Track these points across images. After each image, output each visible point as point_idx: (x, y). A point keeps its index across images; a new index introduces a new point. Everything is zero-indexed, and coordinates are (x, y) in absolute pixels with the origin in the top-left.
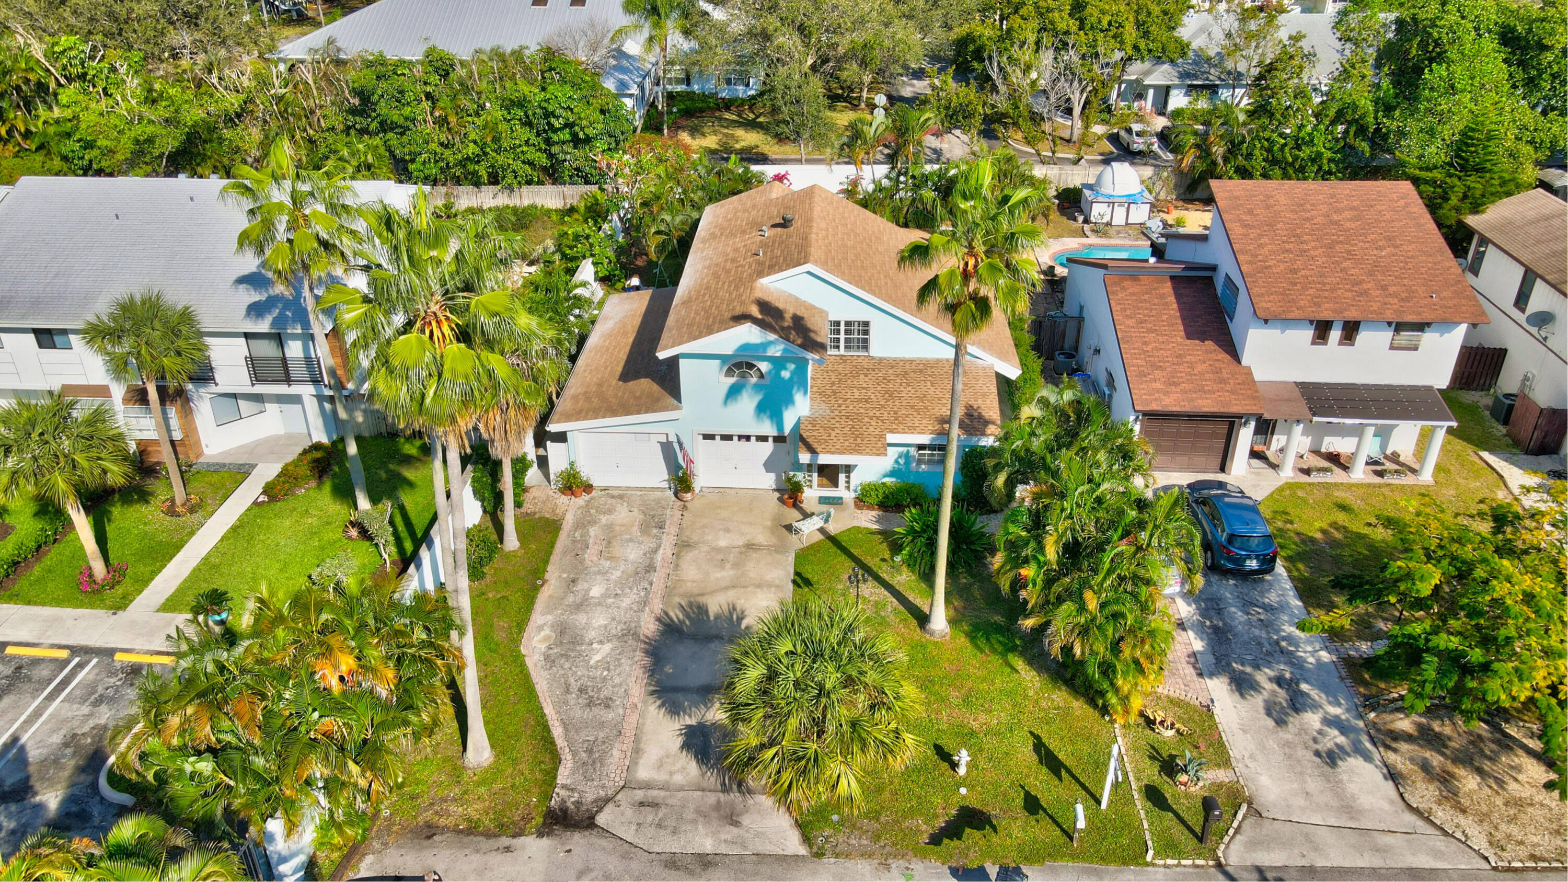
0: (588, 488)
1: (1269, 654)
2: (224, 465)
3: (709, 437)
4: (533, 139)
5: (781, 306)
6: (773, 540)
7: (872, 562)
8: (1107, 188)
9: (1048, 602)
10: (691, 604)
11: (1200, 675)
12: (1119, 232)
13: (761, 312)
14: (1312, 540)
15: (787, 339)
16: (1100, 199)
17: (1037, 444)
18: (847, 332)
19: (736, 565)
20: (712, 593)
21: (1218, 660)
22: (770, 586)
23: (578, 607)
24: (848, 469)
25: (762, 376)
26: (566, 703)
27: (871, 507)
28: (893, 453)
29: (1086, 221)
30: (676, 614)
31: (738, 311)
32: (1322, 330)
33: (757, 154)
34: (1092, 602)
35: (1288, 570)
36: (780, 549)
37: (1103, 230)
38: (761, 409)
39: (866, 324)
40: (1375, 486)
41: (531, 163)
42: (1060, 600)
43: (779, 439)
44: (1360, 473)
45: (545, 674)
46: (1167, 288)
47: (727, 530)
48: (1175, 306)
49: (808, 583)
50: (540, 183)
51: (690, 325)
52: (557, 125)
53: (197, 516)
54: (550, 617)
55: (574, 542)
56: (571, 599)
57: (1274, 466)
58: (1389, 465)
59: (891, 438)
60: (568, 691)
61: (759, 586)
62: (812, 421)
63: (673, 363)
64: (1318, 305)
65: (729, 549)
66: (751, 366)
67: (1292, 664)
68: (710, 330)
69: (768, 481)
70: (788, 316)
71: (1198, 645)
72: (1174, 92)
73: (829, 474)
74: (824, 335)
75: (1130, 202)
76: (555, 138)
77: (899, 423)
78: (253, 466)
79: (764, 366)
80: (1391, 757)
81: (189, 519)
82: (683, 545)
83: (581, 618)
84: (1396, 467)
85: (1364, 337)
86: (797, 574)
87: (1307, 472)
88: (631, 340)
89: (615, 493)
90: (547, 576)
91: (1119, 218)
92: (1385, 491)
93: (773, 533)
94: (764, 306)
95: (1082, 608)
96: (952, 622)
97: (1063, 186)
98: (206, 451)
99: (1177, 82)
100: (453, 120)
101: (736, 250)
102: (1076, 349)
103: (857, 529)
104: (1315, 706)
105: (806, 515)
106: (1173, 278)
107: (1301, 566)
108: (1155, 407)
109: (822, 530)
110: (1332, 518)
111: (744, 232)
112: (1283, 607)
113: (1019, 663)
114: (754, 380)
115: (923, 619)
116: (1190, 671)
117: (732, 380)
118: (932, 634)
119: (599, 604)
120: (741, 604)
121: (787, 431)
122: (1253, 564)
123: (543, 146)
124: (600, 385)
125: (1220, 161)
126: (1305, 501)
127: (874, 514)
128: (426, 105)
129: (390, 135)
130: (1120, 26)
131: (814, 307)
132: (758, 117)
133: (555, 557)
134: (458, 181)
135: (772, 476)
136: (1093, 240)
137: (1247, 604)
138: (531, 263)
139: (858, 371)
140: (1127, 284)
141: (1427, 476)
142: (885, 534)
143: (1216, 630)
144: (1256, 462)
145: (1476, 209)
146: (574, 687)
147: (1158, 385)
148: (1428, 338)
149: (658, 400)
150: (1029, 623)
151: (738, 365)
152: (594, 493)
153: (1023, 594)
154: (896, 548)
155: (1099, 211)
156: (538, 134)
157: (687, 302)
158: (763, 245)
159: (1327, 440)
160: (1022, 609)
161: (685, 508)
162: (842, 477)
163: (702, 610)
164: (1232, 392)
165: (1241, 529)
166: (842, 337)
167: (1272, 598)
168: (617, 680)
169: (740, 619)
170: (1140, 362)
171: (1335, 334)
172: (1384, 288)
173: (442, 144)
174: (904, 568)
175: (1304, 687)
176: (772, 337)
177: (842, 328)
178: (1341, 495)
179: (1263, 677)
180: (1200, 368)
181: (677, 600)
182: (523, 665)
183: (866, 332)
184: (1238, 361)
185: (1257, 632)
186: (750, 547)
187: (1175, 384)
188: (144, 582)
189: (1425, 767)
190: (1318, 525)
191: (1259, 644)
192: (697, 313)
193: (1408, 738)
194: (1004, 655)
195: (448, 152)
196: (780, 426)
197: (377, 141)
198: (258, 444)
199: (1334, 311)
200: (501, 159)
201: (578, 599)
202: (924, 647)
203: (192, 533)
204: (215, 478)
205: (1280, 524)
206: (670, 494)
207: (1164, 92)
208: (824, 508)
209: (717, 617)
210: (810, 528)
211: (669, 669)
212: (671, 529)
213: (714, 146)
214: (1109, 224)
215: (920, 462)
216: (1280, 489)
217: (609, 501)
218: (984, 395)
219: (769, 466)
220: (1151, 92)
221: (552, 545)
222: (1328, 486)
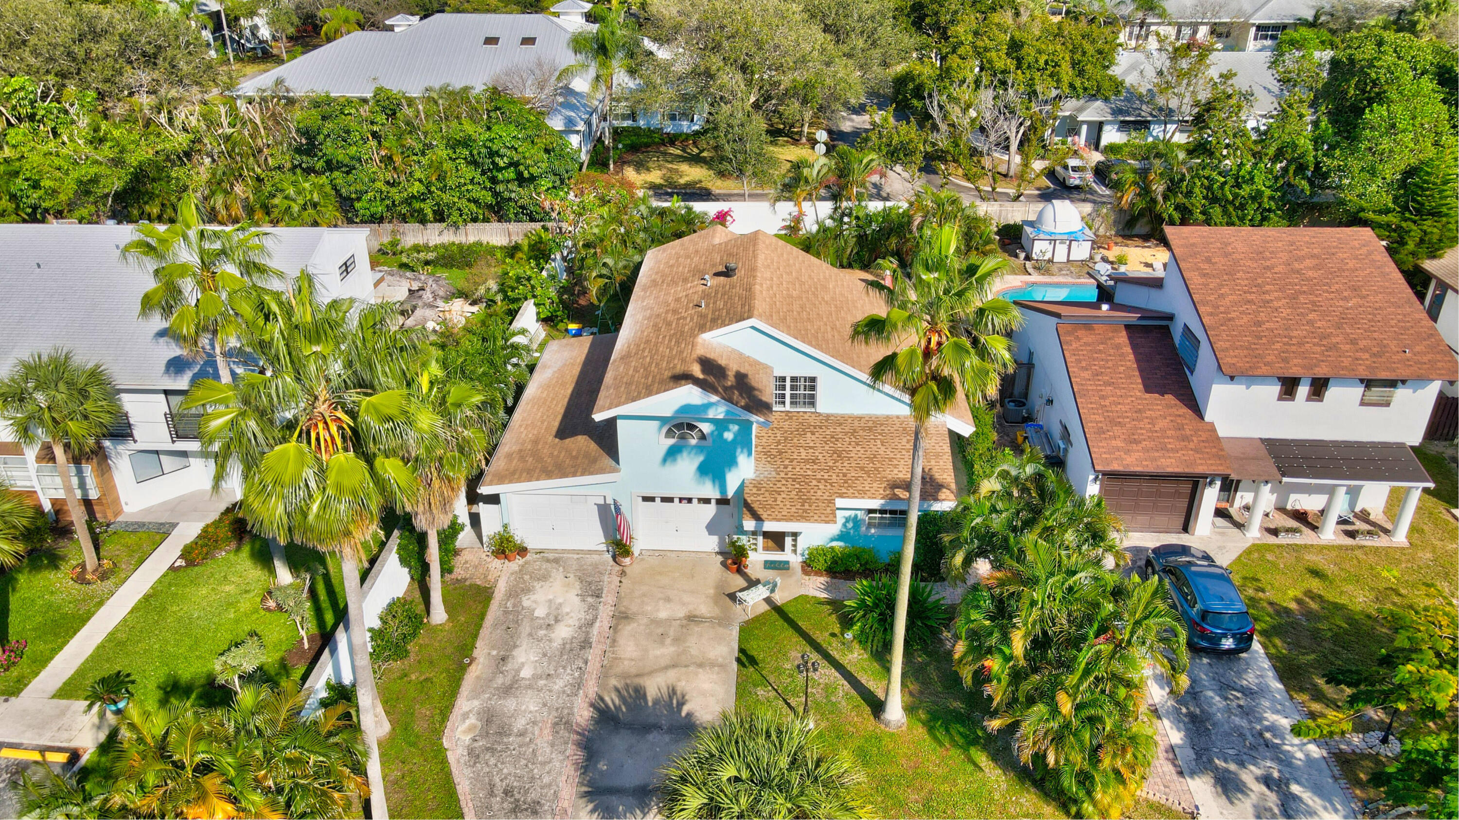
0: (522, 551)
1: (1253, 747)
2: (144, 524)
3: (646, 499)
4: (478, 178)
5: (722, 362)
6: (716, 611)
7: (821, 637)
8: (1048, 226)
9: (1015, 700)
10: (627, 686)
11: (1181, 773)
12: (1061, 270)
13: (703, 371)
14: (1287, 611)
15: (729, 400)
16: (1042, 236)
17: (998, 522)
18: (793, 388)
19: (676, 640)
20: (651, 673)
21: (1199, 755)
22: (713, 664)
23: (508, 690)
24: (795, 535)
25: (703, 437)
26: (489, 808)
27: (818, 573)
28: (841, 516)
29: (1028, 258)
30: (611, 699)
31: (679, 369)
32: (1289, 387)
33: (701, 188)
34: (1066, 705)
35: (1265, 647)
36: (723, 621)
37: (1045, 267)
38: (703, 470)
39: (813, 380)
40: (1347, 548)
41: (476, 201)
42: (1031, 701)
43: (722, 502)
44: (1330, 533)
45: (468, 772)
46: (1122, 338)
47: (668, 600)
48: (1131, 357)
49: (753, 661)
50: (486, 220)
51: (629, 384)
52: (501, 164)
53: (109, 583)
54: (476, 703)
55: (506, 612)
56: (500, 680)
57: (1239, 526)
58: (1360, 525)
59: (840, 502)
60: (492, 794)
61: (701, 665)
62: (758, 485)
63: (611, 423)
64: (1285, 360)
65: (669, 621)
66: (691, 427)
67: (1280, 761)
68: (650, 391)
69: (712, 543)
70: (731, 374)
71: (1176, 737)
72: (1106, 128)
73: (777, 540)
74: (768, 393)
75: (1071, 239)
76: (500, 177)
77: (848, 487)
78: (174, 525)
79: (706, 428)
81: (98, 587)
82: (621, 617)
83: (510, 704)
84: (1367, 527)
85: (1333, 393)
86: (742, 651)
87: (1275, 532)
88: (569, 392)
89: (551, 556)
90: (476, 653)
91: (1061, 255)
92: (1359, 553)
93: (716, 603)
94: (707, 364)
95: (1055, 711)
96: (909, 709)
97: (1003, 222)
98: (126, 509)
99: (1110, 118)
100: (398, 159)
101: (678, 300)
102: (1026, 395)
103: (804, 598)
104: (1310, 813)
105: (752, 583)
106: (1128, 327)
107: (1277, 641)
108: (1116, 467)
109: (768, 600)
110: (1306, 585)
111: (686, 280)
112: (1262, 691)
113: (982, 758)
114: (693, 442)
115: (877, 707)
116: (1169, 768)
117: (671, 441)
118: (887, 724)
119: (530, 687)
120: (681, 686)
121: (730, 494)
122: (1228, 643)
123: (488, 185)
124: (536, 442)
125: (1160, 198)
126: (1275, 565)
127: (823, 580)
128: (373, 143)
129: (336, 174)
130: (1057, 65)
131: (759, 363)
132: (702, 151)
133: (484, 632)
134: (404, 219)
135: (715, 539)
136: (1035, 277)
137: (1225, 688)
138: (474, 303)
139: (804, 429)
140: (1081, 333)
141: (1401, 537)
142: (835, 605)
143: (1192, 717)
144: (1220, 521)
145: (1433, 255)
146: (498, 790)
147: (1119, 443)
148: (1401, 394)
149: (594, 461)
150: (995, 724)
151: (679, 426)
152: (528, 557)
153: (988, 690)
154: (846, 622)
155: (1040, 248)
156: (483, 173)
157: (625, 357)
158: (705, 296)
159: (1293, 497)
160: (987, 709)
161: (623, 573)
162: (788, 541)
163: (640, 693)
164: (1196, 451)
165: (1216, 606)
166: (788, 392)
167: (1250, 679)
168: (546, 780)
169: (681, 704)
170: (1098, 418)
171: (1303, 390)
172: (1354, 342)
173: (388, 183)
174: (856, 645)
175: (1295, 788)
176: (715, 398)
177: (788, 383)
178: (1313, 559)
179: (1249, 776)
180: (1161, 424)
181: (613, 682)
182: (444, 761)
183: (813, 388)
184: (1200, 416)
185: (1237, 720)
186: (692, 619)
187: (1137, 442)
188: (42, 661)
190: (1291, 593)
191: (1241, 735)
192: (636, 370)
194: (965, 749)
195: (394, 190)
196: (723, 488)
197: (323, 180)
198: (181, 500)
199: (1304, 367)
200: (446, 198)
201: (508, 680)
202: (879, 739)
203: (101, 603)
204: (132, 540)
205: (1251, 592)
206: (608, 557)
207: (1097, 128)
208: (769, 574)
209: (656, 702)
210: (755, 598)
211: (602, 766)
212: (609, 598)
213: (659, 181)
214: (1050, 261)
215: (870, 525)
216: (1248, 552)
217: (545, 565)
218: (937, 456)
219: (712, 528)
220: (1084, 128)
221: (482, 616)
222: (1295, 548)
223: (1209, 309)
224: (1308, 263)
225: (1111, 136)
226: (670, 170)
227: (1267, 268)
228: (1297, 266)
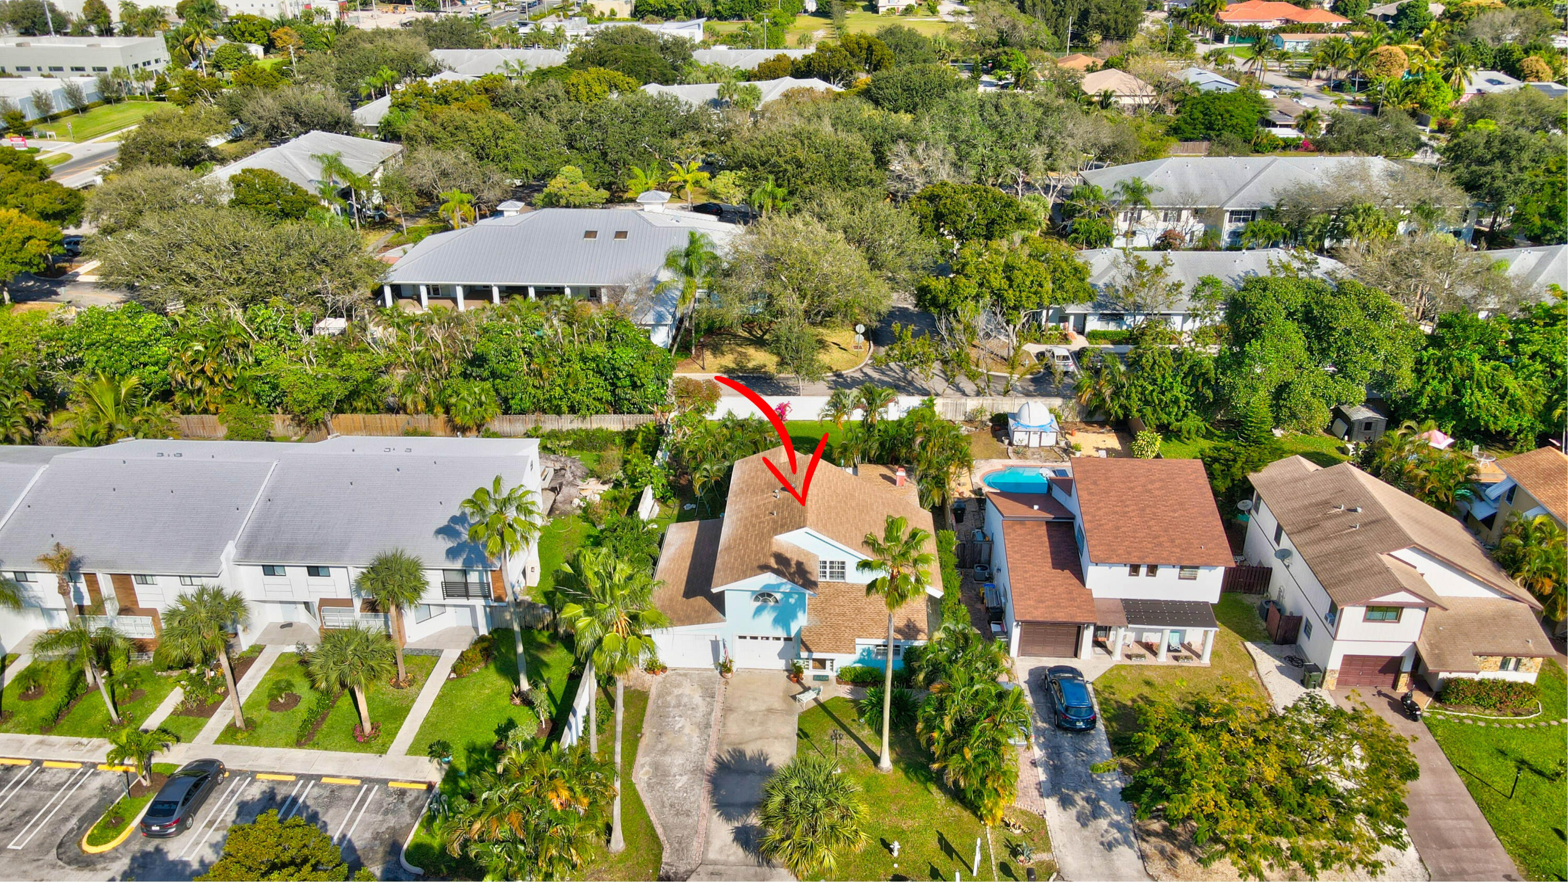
0: (664, 669)
1: (1085, 782)
2: (422, 651)
3: (740, 637)
4: (602, 383)
5: (788, 555)
6: (784, 706)
7: (847, 722)
8: (1024, 420)
9: (946, 754)
10: (734, 750)
11: (1041, 796)
12: (1033, 454)
13: (777, 563)
14: (1125, 706)
15: (793, 581)
16: (1020, 428)
17: (941, 657)
18: (831, 568)
19: (761, 724)
20: (747, 742)
21: (1054, 786)
22: (783, 738)
23: (665, 752)
24: (832, 660)
25: (777, 601)
26: (663, 813)
27: (846, 683)
28: (859, 649)
29: (1010, 444)
30: (725, 757)
31: (762, 561)
32: (1135, 569)
34: (969, 755)
35: (1106, 727)
36: (789, 712)
37: (1021, 452)
38: (776, 621)
39: (843, 563)
40: (1174, 667)
41: (600, 400)
42: (953, 752)
43: (788, 639)
44: (1164, 658)
45: (648, 795)
46: (1043, 531)
47: (755, 699)
48: (1047, 544)
49: (806, 735)
50: (606, 412)
51: (732, 569)
52: (621, 375)
53: (414, 688)
54: (648, 759)
55: (658, 707)
56: (660, 746)
57: (1109, 653)
58: (1185, 653)
59: (858, 641)
60: (663, 806)
61: (776, 738)
62: (809, 629)
63: (722, 593)
64: (1129, 553)
65: (756, 712)
66: (770, 595)
67: (1097, 789)
68: (745, 576)
69: (781, 664)
70: (793, 563)
71: (1043, 777)
72: (1089, 318)
73: (822, 663)
74: (816, 576)
75: (1041, 431)
76: (619, 384)
77: (864, 631)
78: (441, 651)
79: (778, 596)
80: (1144, 846)
81: (408, 690)
82: (728, 710)
83: (667, 759)
84: (1188, 653)
85: (1161, 571)
86: (800, 729)
87: (1129, 657)
88: (688, 564)
89: (682, 672)
90: (643, 731)
91: (1034, 442)
92: (1178, 671)
93: (784, 701)
94: (781, 559)
95: (964, 759)
96: (895, 762)
97: (995, 412)
98: (408, 640)
99: (1091, 311)
100: (545, 373)
101: (758, 507)
102: (989, 562)
103: (837, 699)
104: (1106, 815)
105: (806, 689)
106: (1047, 523)
107: (1114, 724)
108: (1028, 618)
109: (816, 700)
110: (1140, 691)
111: (763, 491)
112: (1098, 752)
113: (933, 788)
114: (772, 603)
115: (876, 760)
116: (1036, 793)
117: (758, 604)
118: (881, 770)
119: (678, 750)
120: (767, 749)
121: (793, 635)
122: (1081, 724)
123: (609, 388)
124: (671, 600)
126: (1125, 678)
127: (848, 687)
128: (525, 359)
129: (498, 381)
131: (809, 553)
133: (647, 717)
134: (544, 411)
135: (783, 662)
136: (1014, 461)
137: (1076, 750)
138: (604, 483)
139: (838, 593)
140: (1017, 527)
141: (1206, 660)
142: (855, 702)
143: (1055, 767)
144: (1098, 650)
146: (667, 803)
147: (1032, 603)
148: (1201, 573)
149: (709, 614)
150: (935, 766)
151: (762, 595)
152: (668, 673)
153: (933, 749)
154: (861, 712)
155: (1019, 437)
156: (606, 379)
157: (728, 549)
158: (776, 506)
159: (1145, 634)
160: (931, 758)
161: (727, 683)
162: (828, 663)
163: (742, 754)
164: (1078, 607)
165: (1074, 703)
166: (828, 570)
167: (1093, 746)
168: (692, 799)
169: (765, 760)
170: (1022, 586)
171: (1143, 570)
172: (1173, 541)
173: (534, 386)
174: (866, 726)
175: (1102, 803)
176: (785, 580)
177: (828, 565)
178: (1148, 674)
179: (1079, 797)
180: (1059, 590)
181: (726, 747)
182: (635, 789)
183: (843, 568)
184: (1083, 585)
185: (1080, 768)
186: (770, 710)
187: (1042, 602)
188: (393, 734)
189: (1162, 852)
190: (1130, 696)
191: (1080, 776)
192: (736, 560)
193: (1156, 834)
194: (924, 783)
195: (539, 392)
196: (788, 631)
197: (488, 385)
198: (441, 634)
199: (1139, 558)
200: (577, 397)
201: (665, 746)
202: (877, 778)
203: (413, 701)
204: (418, 660)
205: (1106, 695)
206: (717, 672)
207: (1081, 320)
208: (816, 684)
209: (751, 758)
210: (807, 699)
211: (723, 792)
212: (719, 698)
214: (1027, 446)
215: (877, 654)
216: (1111, 669)
217: (679, 678)
218: (918, 611)
219: (781, 655)
220: (1072, 318)
221: (644, 709)
222: (1141, 667)
223: (1089, 518)
224: (1157, 485)
225: (1093, 324)
226: (740, 354)
227: (1131, 489)
228: (1150, 487)
